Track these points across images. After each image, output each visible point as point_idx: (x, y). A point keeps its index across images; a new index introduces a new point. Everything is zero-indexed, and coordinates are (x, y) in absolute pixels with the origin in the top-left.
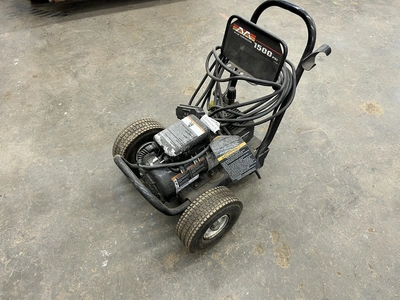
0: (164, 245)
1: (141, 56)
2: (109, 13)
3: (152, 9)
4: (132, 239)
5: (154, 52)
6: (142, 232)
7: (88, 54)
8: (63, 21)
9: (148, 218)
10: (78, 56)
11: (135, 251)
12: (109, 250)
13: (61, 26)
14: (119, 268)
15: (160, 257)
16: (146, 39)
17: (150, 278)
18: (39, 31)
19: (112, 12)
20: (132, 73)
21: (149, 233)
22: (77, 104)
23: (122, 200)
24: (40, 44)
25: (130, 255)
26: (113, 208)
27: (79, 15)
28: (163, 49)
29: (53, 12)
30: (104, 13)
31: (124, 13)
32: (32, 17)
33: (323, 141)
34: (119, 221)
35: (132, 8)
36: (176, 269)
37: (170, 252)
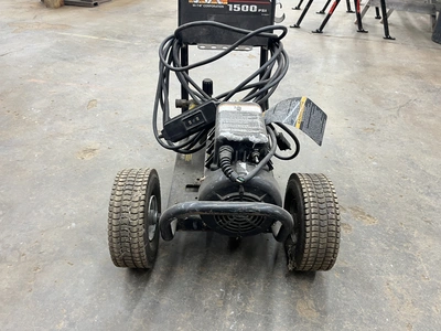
0: (280, 304)
9: (224, 297)
21: (249, 310)
36: (325, 313)
37: (295, 304)
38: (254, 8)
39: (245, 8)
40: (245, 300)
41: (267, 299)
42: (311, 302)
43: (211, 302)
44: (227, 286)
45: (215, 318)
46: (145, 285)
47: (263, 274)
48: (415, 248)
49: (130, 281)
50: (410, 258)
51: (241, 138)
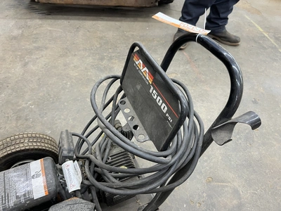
1: (90, 60)
2: (83, 19)
3: (118, 24)
5: (102, 59)
7: (46, 48)
8: (45, 18)
10: (38, 48)
13: (40, 22)
16: (101, 47)
18: (22, 22)
19: (85, 20)
20: (74, 74)
22: (10, 91)
24: (16, 32)
27: (59, 17)
28: (111, 58)
29: (42, 10)
30: (79, 19)
31: (94, 22)
32: (24, 11)
33: (235, 202)
35: (103, 20)
38: (164, 108)
39: (159, 101)
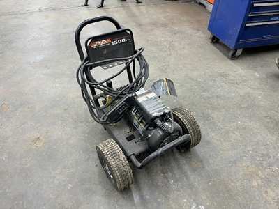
0: (186, 167)
4: (182, 188)
6: (176, 181)
9: (165, 177)
11: (191, 186)
12: (191, 205)
14: (204, 197)
15: (194, 170)
17: (209, 176)
21: (177, 176)
23: (147, 197)
25: (194, 189)
26: (155, 204)
34: (167, 198)
36: (201, 161)
37: (190, 164)
38: (124, 40)
39: (120, 41)
40: (173, 173)
41: (180, 168)
42: (195, 160)
43: (162, 182)
44: (162, 172)
45: (168, 187)
46: (131, 192)
47: (172, 159)
48: (213, 118)
49: (123, 194)
50: (214, 123)
51: (162, 113)
